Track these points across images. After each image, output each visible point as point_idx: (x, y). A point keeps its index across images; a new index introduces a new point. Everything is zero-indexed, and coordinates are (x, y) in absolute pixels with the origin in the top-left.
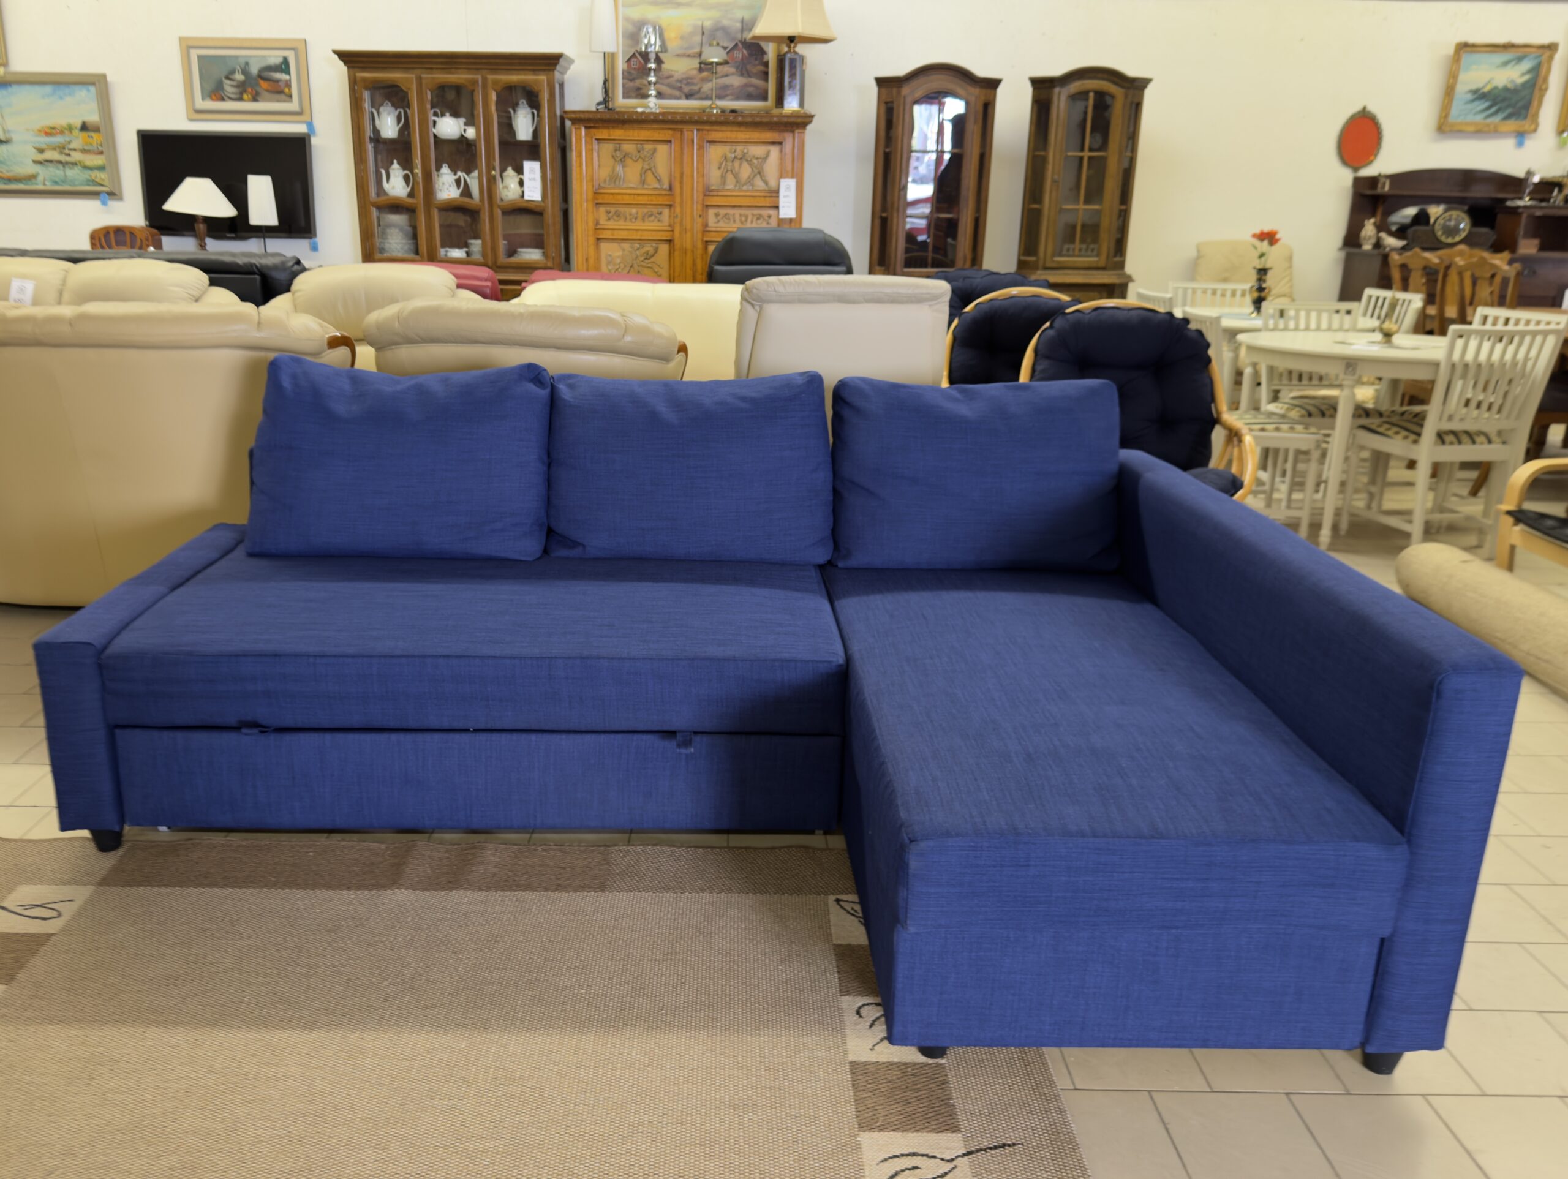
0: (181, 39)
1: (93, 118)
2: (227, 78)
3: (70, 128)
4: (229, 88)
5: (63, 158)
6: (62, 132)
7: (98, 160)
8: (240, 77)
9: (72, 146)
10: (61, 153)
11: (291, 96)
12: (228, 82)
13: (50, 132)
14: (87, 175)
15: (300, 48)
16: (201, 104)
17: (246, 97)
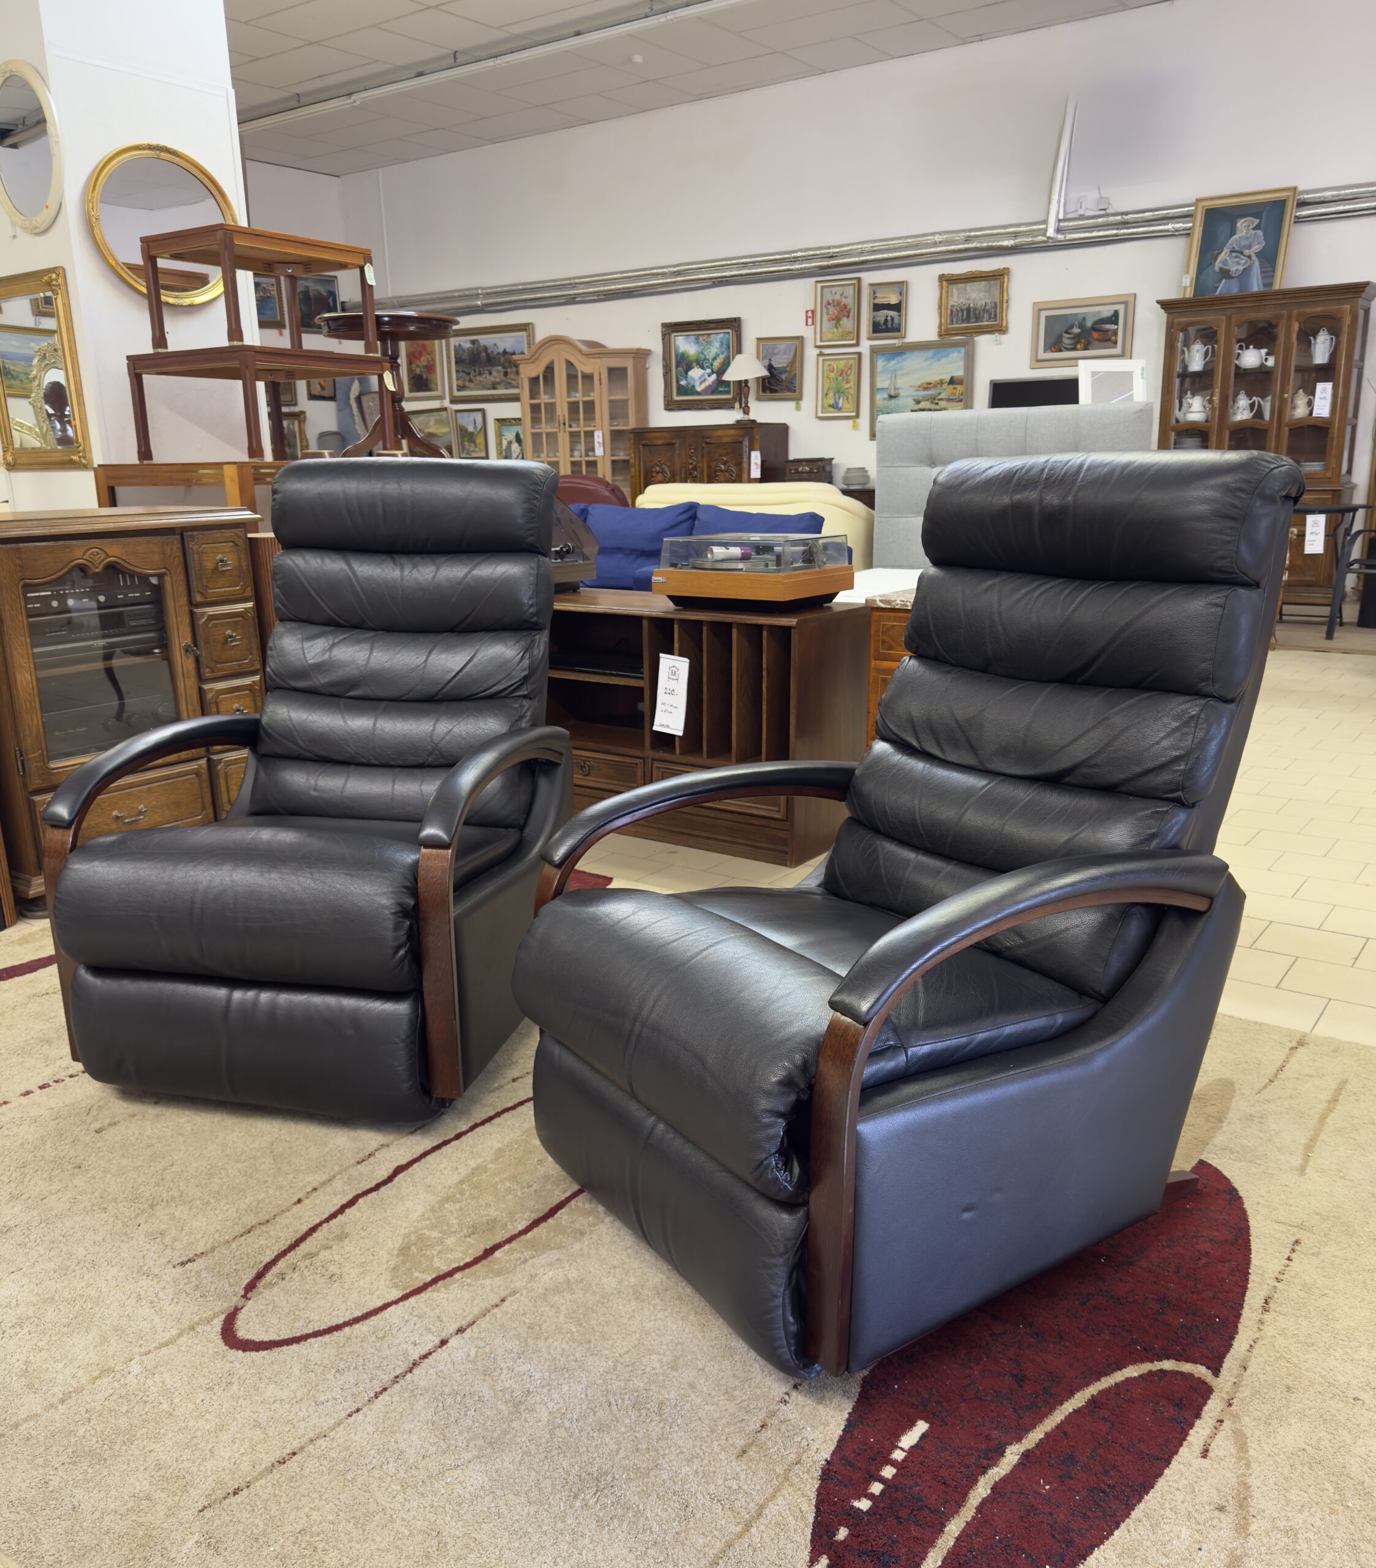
0: (1035, 304)
1: (960, 373)
2: (1066, 332)
3: (941, 382)
4: (1066, 341)
6: (935, 387)
9: (940, 397)
10: (932, 403)
11: (1116, 343)
12: (1067, 335)
13: (927, 386)
16: (1042, 355)
17: (1079, 346)
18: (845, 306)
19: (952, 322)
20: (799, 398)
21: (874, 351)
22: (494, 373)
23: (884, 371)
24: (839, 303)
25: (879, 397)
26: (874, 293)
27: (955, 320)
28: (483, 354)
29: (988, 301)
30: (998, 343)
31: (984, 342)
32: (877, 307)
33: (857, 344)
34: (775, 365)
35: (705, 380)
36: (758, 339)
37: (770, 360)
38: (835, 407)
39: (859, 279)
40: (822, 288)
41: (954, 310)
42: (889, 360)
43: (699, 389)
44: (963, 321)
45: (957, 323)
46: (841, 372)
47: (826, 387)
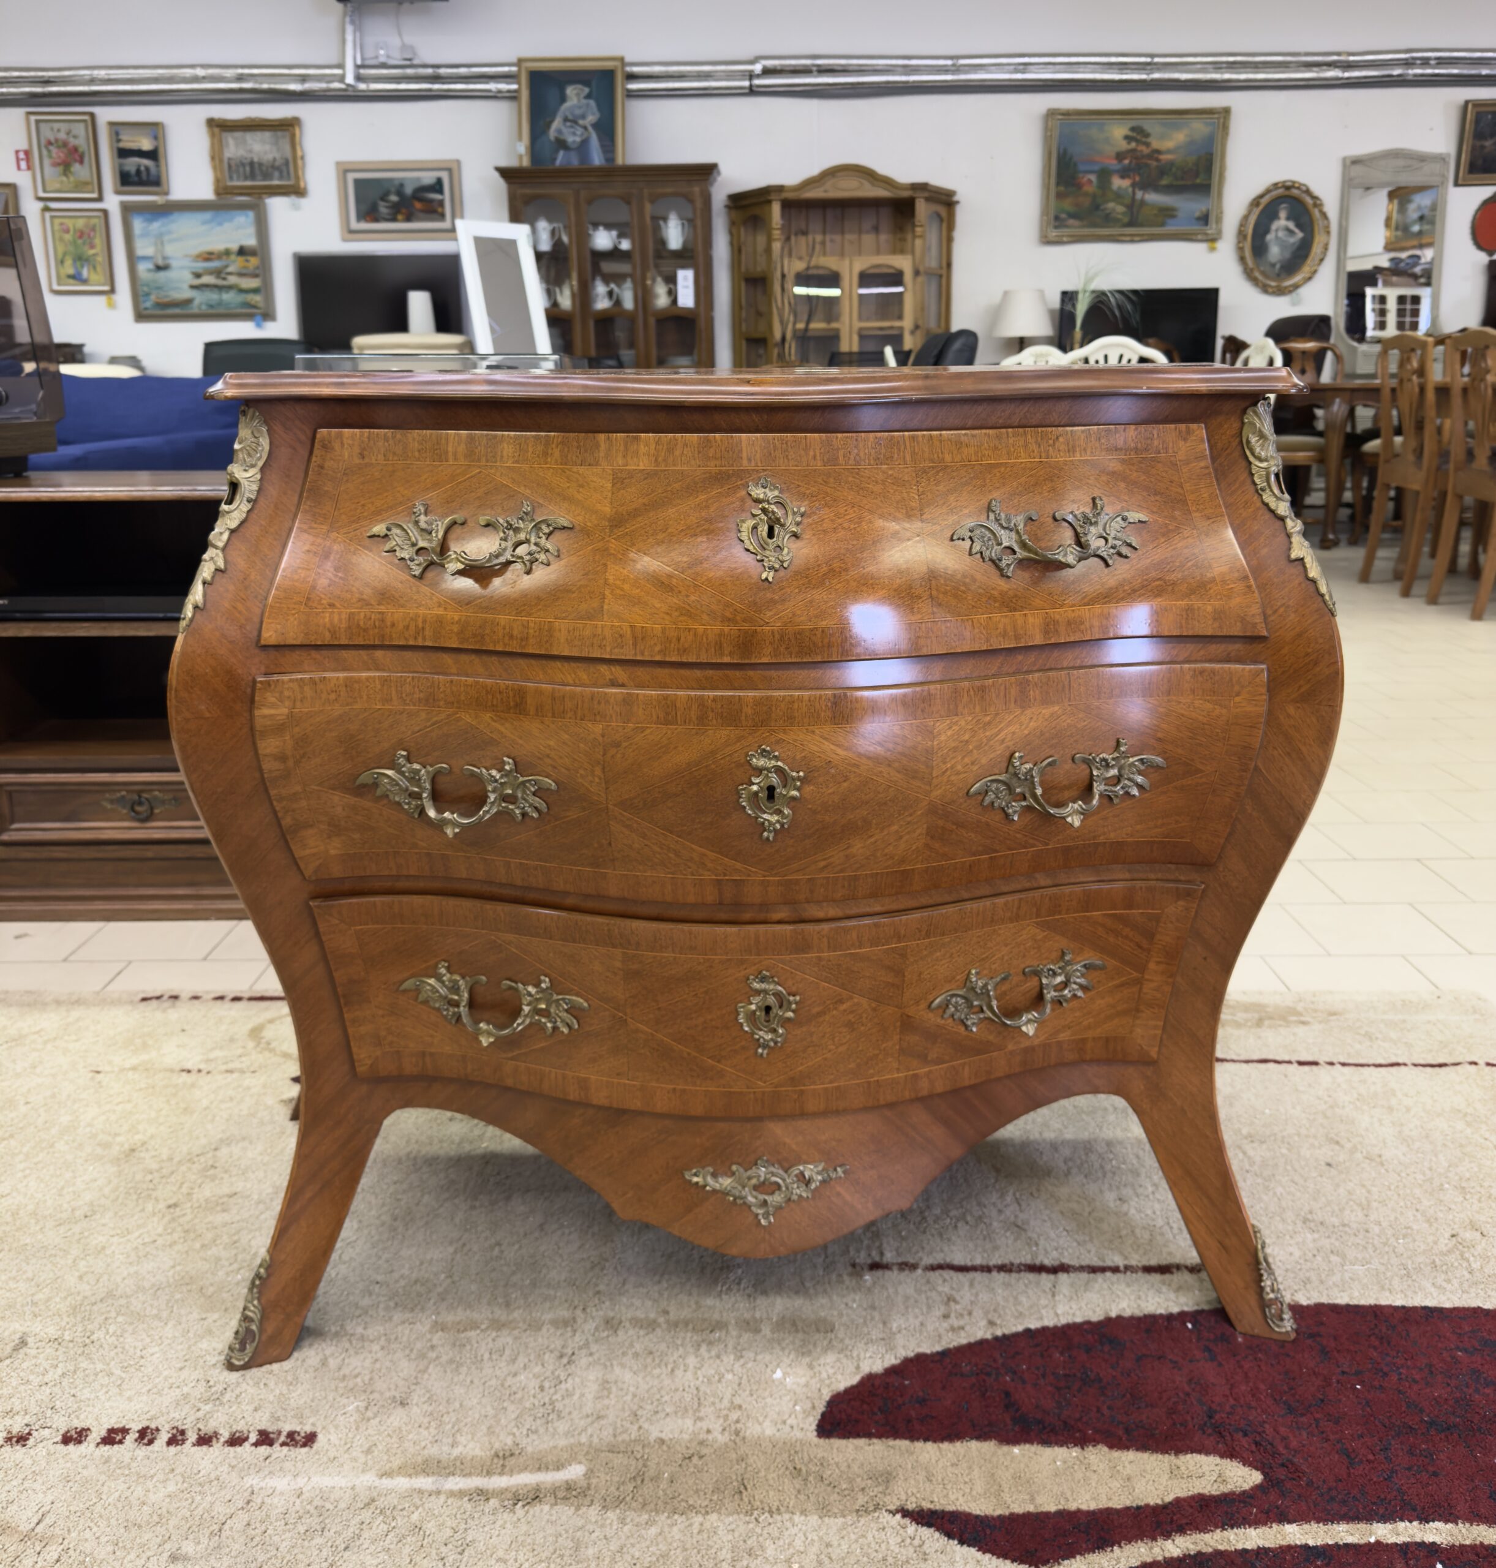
0: (338, 164)
1: (251, 241)
2: (381, 200)
3: (227, 252)
5: (220, 282)
6: (219, 257)
7: (254, 283)
8: (394, 198)
9: (230, 269)
10: (218, 277)
11: (443, 215)
12: (382, 204)
13: (209, 256)
14: (241, 298)
15: (453, 169)
16: (355, 225)
17: (400, 217)
18: (75, 149)
19: (231, 178)
21: (127, 210)
23: (145, 235)
24: (65, 144)
25: (142, 268)
26: (117, 134)
27: (235, 176)
29: (277, 156)
30: (296, 208)
31: (278, 207)
32: (123, 153)
33: (100, 199)
38: (76, 277)
39: (92, 115)
40: (37, 122)
41: (233, 163)
42: (150, 221)
44: (246, 178)
45: (238, 179)
46: (81, 234)
47: (61, 250)
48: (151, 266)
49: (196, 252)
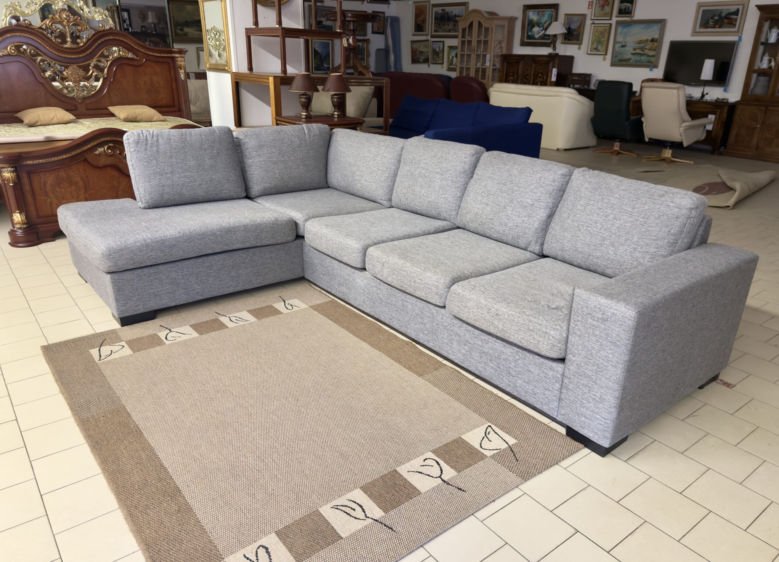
1: (656, 36)
3: (647, 40)
5: (642, 52)
6: (644, 42)
8: (717, 18)
9: (646, 47)
12: (711, 21)
13: (640, 42)
15: (745, 5)
16: (698, 30)
17: (717, 26)
20: (580, 44)
21: (618, 23)
22: (450, 25)
23: (621, 33)
28: (446, 16)
32: (622, 3)
33: (610, 19)
34: (572, 27)
35: (539, 33)
36: (566, 15)
37: (570, 25)
38: (596, 49)
42: (624, 28)
43: (536, 37)
46: (602, 33)
47: (594, 40)
48: (620, 45)
49: (637, 40)
